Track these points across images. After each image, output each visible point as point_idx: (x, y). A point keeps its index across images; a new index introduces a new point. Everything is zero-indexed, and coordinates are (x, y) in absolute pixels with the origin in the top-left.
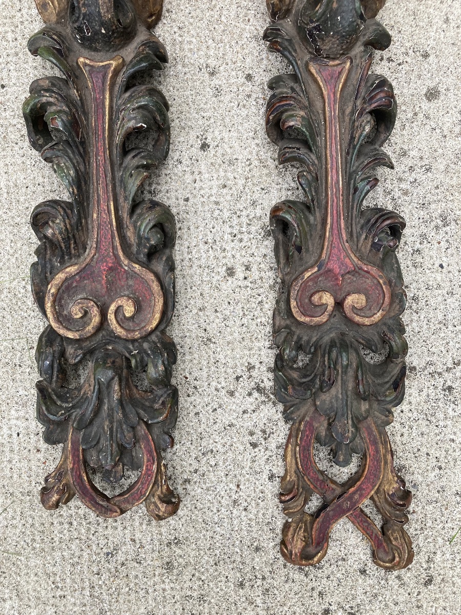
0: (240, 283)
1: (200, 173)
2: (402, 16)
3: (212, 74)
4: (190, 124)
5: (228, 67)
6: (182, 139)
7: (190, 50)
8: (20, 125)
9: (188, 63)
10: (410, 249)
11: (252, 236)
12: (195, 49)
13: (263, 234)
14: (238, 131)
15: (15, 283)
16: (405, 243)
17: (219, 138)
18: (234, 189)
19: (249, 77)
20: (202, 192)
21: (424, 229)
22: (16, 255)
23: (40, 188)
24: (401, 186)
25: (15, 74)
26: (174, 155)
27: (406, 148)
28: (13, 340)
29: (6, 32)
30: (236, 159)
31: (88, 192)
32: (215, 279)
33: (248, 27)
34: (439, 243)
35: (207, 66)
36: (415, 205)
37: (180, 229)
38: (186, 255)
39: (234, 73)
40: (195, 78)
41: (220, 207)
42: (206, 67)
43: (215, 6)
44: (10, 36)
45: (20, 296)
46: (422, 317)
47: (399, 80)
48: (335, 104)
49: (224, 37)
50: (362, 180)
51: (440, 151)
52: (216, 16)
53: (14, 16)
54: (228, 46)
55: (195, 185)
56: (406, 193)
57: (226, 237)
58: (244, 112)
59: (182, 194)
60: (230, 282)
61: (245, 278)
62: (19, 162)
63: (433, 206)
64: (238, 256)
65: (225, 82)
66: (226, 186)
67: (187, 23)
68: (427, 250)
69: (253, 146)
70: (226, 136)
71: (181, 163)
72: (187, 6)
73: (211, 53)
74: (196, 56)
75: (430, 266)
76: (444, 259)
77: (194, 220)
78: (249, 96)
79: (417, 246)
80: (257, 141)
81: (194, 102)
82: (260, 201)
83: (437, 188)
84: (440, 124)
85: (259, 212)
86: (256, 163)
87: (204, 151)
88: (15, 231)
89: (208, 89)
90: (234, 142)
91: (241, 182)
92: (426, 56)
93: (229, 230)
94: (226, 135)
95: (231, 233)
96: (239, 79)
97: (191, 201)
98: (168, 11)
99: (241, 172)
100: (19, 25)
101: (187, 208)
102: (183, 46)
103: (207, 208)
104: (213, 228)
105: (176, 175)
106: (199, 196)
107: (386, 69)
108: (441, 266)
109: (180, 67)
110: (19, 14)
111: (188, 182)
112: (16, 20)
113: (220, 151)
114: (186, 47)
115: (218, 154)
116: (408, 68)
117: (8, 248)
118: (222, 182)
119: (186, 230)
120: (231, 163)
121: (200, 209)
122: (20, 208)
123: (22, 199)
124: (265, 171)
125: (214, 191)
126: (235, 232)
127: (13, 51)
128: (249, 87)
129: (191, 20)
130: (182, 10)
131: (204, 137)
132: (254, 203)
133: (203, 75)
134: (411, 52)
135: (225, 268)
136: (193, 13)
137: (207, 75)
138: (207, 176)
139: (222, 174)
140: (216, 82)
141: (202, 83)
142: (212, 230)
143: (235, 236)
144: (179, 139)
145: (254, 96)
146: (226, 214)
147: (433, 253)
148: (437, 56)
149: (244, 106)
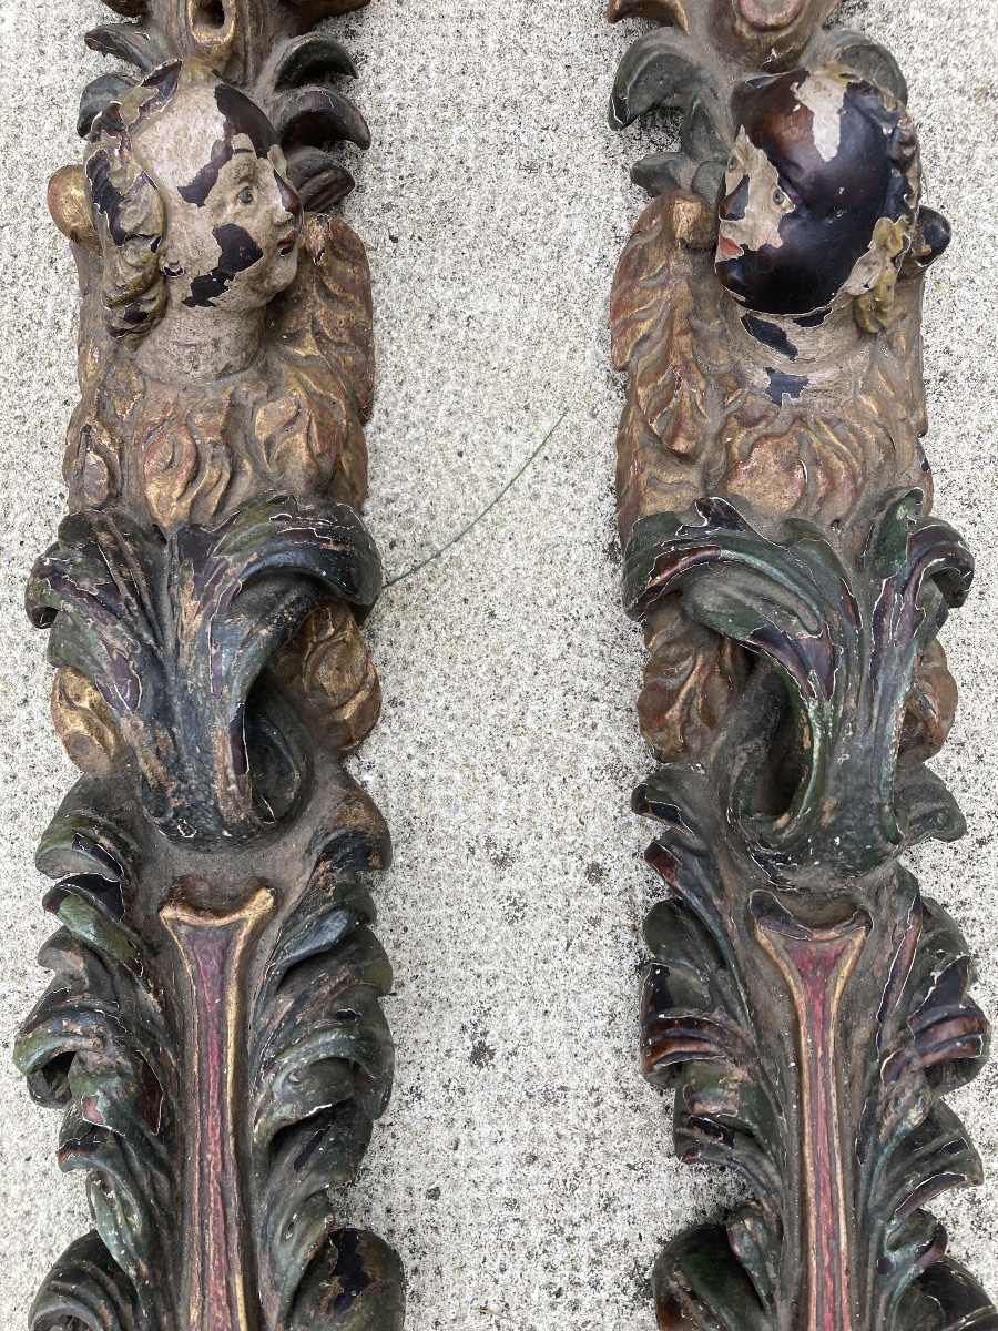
1: (469, 1121)
2: (985, 718)
3: (501, 863)
4: (444, 994)
5: (541, 845)
6: (423, 1035)
7: (447, 801)
8: (17, 996)
9: (442, 835)
11: (604, 1295)
12: (460, 799)
13: (632, 1289)
14: (568, 1016)
17: (519, 1032)
18: (556, 1166)
19: (595, 873)
20: (474, 1174)
26: (404, 1077)
30: (563, 1088)
33: (590, 744)
35: (490, 843)
37: (415, 1271)
39: (556, 861)
40: (458, 872)
41: (520, 1215)
42: (487, 846)
43: (509, 690)
47: (982, 883)
48: (826, 1028)
49: (531, 769)
50: (901, 1245)
52: (511, 716)
53: (10, 718)
54: (542, 791)
55: (457, 1155)
57: (534, 1296)
58: (583, 963)
59: (422, 1179)
65: (533, 882)
66: (535, 1158)
67: (438, 733)
69: (607, 1055)
70: (537, 1028)
71: (420, 1096)
72: (441, 689)
73: (500, 807)
74: (461, 816)
77: (454, 1249)
78: (595, 922)
80: (616, 1042)
81: (454, 937)
82: (626, 1200)
85: (621, 1230)
86: (613, 1098)
87: (481, 1065)
89: (493, 903)
90: (556, 1045)
91: (575, 1148)
93: (544, 1278)
94: (536, 1025)
95: (550, 1285)
96: (570, 876)
97: (447, 1196)
98: (393, 702)
99: (574, 1121)
100: (23, 742)
101: (436, 1218)
102: (429, 791)
103: (485, 1217)
104: (503, 1270)
105: (406, 1127)
106: (467, 1184)
109: (420, 844)
110: (23, 713)
111: (437, 1146)
113: (521, 1067)
114: (436, 794)
115: (517, 1074)
118: (525, 1147)
119: (431, 1275)
120: (549, 1098)
121: (470, 1219)
124: (637, 1121)
125: (505, 1172)
126: (560, 1282)
128: (594, 900)
129: (451, 726)
130: (428, 701)
131: (480, 1030)
132: (608, 1204)
133: (478, 864)
136: (455, 709)
137: (489, 867)
138: (486, 1130)
139: (526, 1126)
140: (510, 884)
141: (475, 885)
142: (499, 1275)
143: (558, 1295)
144: (416, 1036)
145: (608, 920)
146: (537, 1234)
149: (583, 948)
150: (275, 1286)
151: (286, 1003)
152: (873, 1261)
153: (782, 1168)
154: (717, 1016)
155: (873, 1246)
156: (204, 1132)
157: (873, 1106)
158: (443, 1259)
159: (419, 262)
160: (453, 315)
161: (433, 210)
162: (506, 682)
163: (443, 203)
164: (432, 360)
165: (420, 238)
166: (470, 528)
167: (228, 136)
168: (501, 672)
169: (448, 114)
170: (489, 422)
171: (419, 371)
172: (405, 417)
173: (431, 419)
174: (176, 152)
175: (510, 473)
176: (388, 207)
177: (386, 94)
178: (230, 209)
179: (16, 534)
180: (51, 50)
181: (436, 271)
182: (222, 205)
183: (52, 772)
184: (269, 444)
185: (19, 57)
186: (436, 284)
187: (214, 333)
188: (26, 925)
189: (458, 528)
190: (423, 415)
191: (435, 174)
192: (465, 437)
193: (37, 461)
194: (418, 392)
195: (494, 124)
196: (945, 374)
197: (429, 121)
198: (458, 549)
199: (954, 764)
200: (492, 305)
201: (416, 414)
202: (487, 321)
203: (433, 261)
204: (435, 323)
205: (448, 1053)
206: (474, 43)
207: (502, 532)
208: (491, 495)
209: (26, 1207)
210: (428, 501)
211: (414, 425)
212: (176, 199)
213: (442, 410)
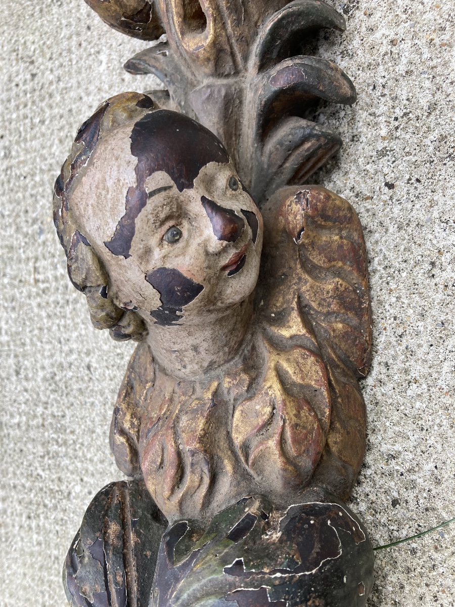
159: (417, 206)
161: (431, 148)
163: (443, 138)
164: (434, 312)
165: (418, 180)
167: (141, 180)
171: (420, 324)
172: (406, 371)
173: (435, 375)
176: (383, 153)
177: (378, 35)
178: (157, 254)
181: (436, 214)
182: (148, 252)
184: (246, 447)
186: (437, 229)
187: (191, 341)
190: (426, 371)
191: (432, 107)
194: (420, 346)
197: (425, 50)
201: (418, 369)
203: (433, 203)
204: (436, 271)
210: (431, 465)
211: (416, 382)
212: (105, 251)
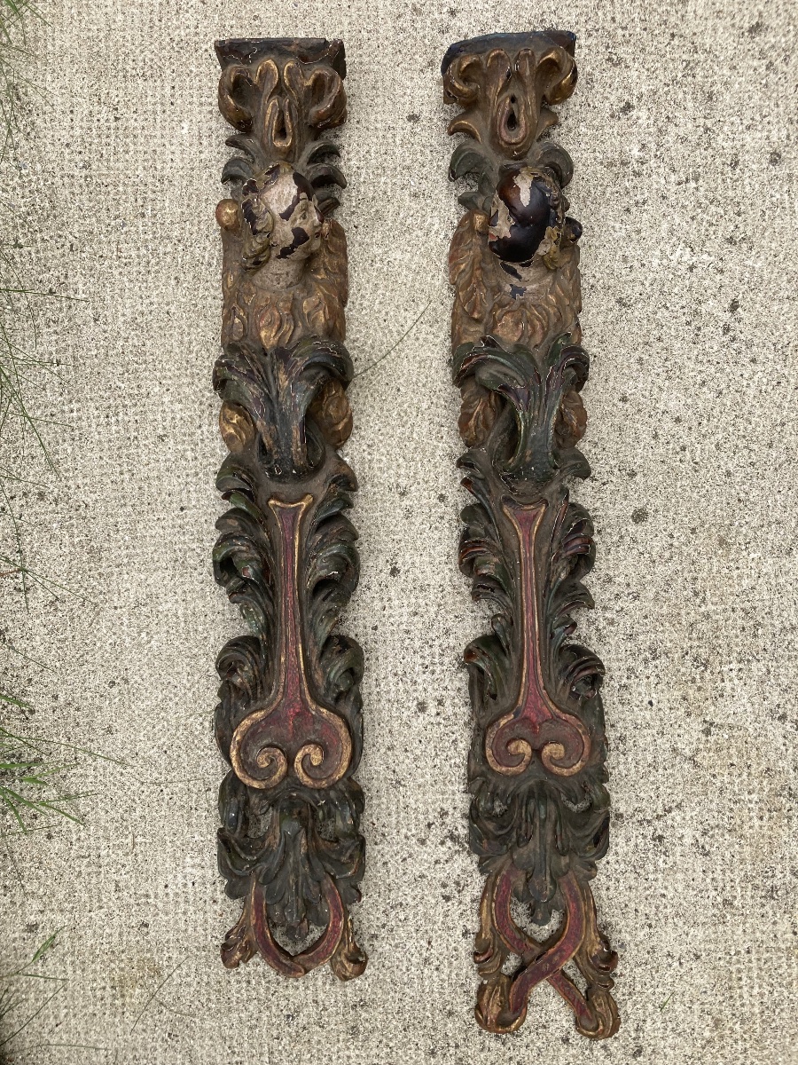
0: (432, 720)
1: (390, 599)
3: (403, 494)
4: (379, 547)
5: (419, 487)
6: (371, 564)
7: (380, 469)
9: (378, 483)
10: (616, 685)
11: (445, 668)
12: (385, 468)
13: (457, 666)
14: (430, 555)
15: (192, 719)
16: (611, 677)
17: (410, 562)
18: (426, 616)
19: (442, 498)
20: (392, 620)
21: (631, 662)
22: (193, 690)
23: (220, 617)
24: (607, 615)
25: (195, 495)
26: (363, 581)
27: (612, 574)
28: (189, 781)
29: (185, 451)
30: (428, 585)
31: (275, 634)
32: (405, 715)
33: (440, 445)
34: (648, 678)
35: (398, 486)
36: (622, 636)
37: (368, 659)
38: (373, 687)
39: (425, 493)
40: (385, 498)
41: (410, 636)
43: (406, 422)
44: (189, 454)
45: (197, 733)
46: (630, 759)
47: (604, 501)
48: (530, 545)
49: (415, 455)
50: (558, 626)
51: (649, 577)
52: (407, 433)
53: (193, 434)
54: (420, 465)
55: (385, 612)
56: (612, 622)
57: (417, 668)
58: (436, 535)
59: (370, 622)
60: (421, 718)
61: (438, 714)
62: (198, 589)
63: (641, 637)
64: (430, 689)
65: (416, 502)
66: (417, 613)
67: (376, 441)
68: (634, 686)
69: (447, 571)
70: (417, 561)
71: (369, 589)
72: (377, 422)
73: (402, 471)
74: (386, 475)
75: (638, 703)
76: (654, 695)
77: (383, 650)
78: (442, 518)
79: (624, 681)
80: (450, 566)
81: (383, 525)
82: (454, 630)
83: (646, 617)
84: (649, 549)
85: (452, 641)
86: (449, 589)
87: (394, 576)
88: (193, 663)
89: (398, 510)
90: (425, 567)
91: (433, 609)
92: (633, 474)
93: (420, 661)
94: (417, 559)
95: (423, 664)
96: (432, 499)
97: (380, 629)
98: (357, 427)
99: (433, 598)
101: (376, 637)
102: (372, 465)
103: (396, 637)
104: (404, 658)
105: (363, 601)
106: (389, 624)
107: (590, 489)
108: (651, 703)
109: (369, 487)
110: (199, 432)
111: (376, 609)
112: (197, 437)
113: (411, 576)
114: (375, 466)
115: (410, 579)
116: (613, 488)
117: (185, 681)
118: (413, 609)
119: (374, 661)
120: (422, 589)
121: (390, 638)
122: (198, 638)
123: (200, 629)
124: (459, 598)
125: (405, 619)
126: (427, 663)
127: (193, 471)
128: (442, 509)
129: (381, 438)
130: (371, 427)
131: (394, 562)
132: (447, 632)
133: (393, 495)
134: (616, 471)
135: (415, 702)
136: (383, 431)
137: (397, 496)
138: (396, 602)
139: (413, 600)
140: (406, 502)
141: (392, 503)
142: (402, 660)
143: (426, 668)
144: (368, 564)
145: (447, 517)
146: (417, 644)
147: (642, 689)
148: (645, 475)
149: (436, 528)
150: (316, 644)
151: (319, 537)
152: (549, 635)
153: (514, 600)
154: (487, 539)
155: (548, 630)
156: (286, 589)
157: (548, 576)
158: (379, 654)
159: (367, 237)
160: (381, 260)
161: (373, 214)
162: (405, 419)
163: (377, 211)
164: (373, 280)
165: (367, 227)
166: (389, 352)
167: (298, 194)
168: (402, 414)
169: (379, 171)
170: (397, 307)
171: (367, 285)
172: (361, 305)
173: (372, 305)
174: (279, 200)
175: (406, 329)
176: (353, 213)
177: (352, 163)
178: (298, 221)
179: (194, 355)
180: (205, 143)
181: (374, 241)
182: (295, 220)
183: (213, 456)
184: (309, 314)
185: (191, 145)
186: (374, 247)
187: (287, 269)
188: (203, 520)
189: (384, 352)
190: (369, 303)
191: (374, 198)
192: (387, 313)
193: (202, 324)
194: (367, 294)
195: (399, 177)
196: (592, 286)
197: (371, 175)
198: (384, 361)
199: (593, 451)
200: (399, 256)
201: (366, 303)
202: (396, 263)
203: (373, 237)
204: (374, 264)
205: (381, 571)
206: (390, 141)
207: (403, 354)
208: (398, 338)
209: (205, 635)
210: (371, 341)
211: (365, 308)
212: (278, 217)
213: (377, 301)
